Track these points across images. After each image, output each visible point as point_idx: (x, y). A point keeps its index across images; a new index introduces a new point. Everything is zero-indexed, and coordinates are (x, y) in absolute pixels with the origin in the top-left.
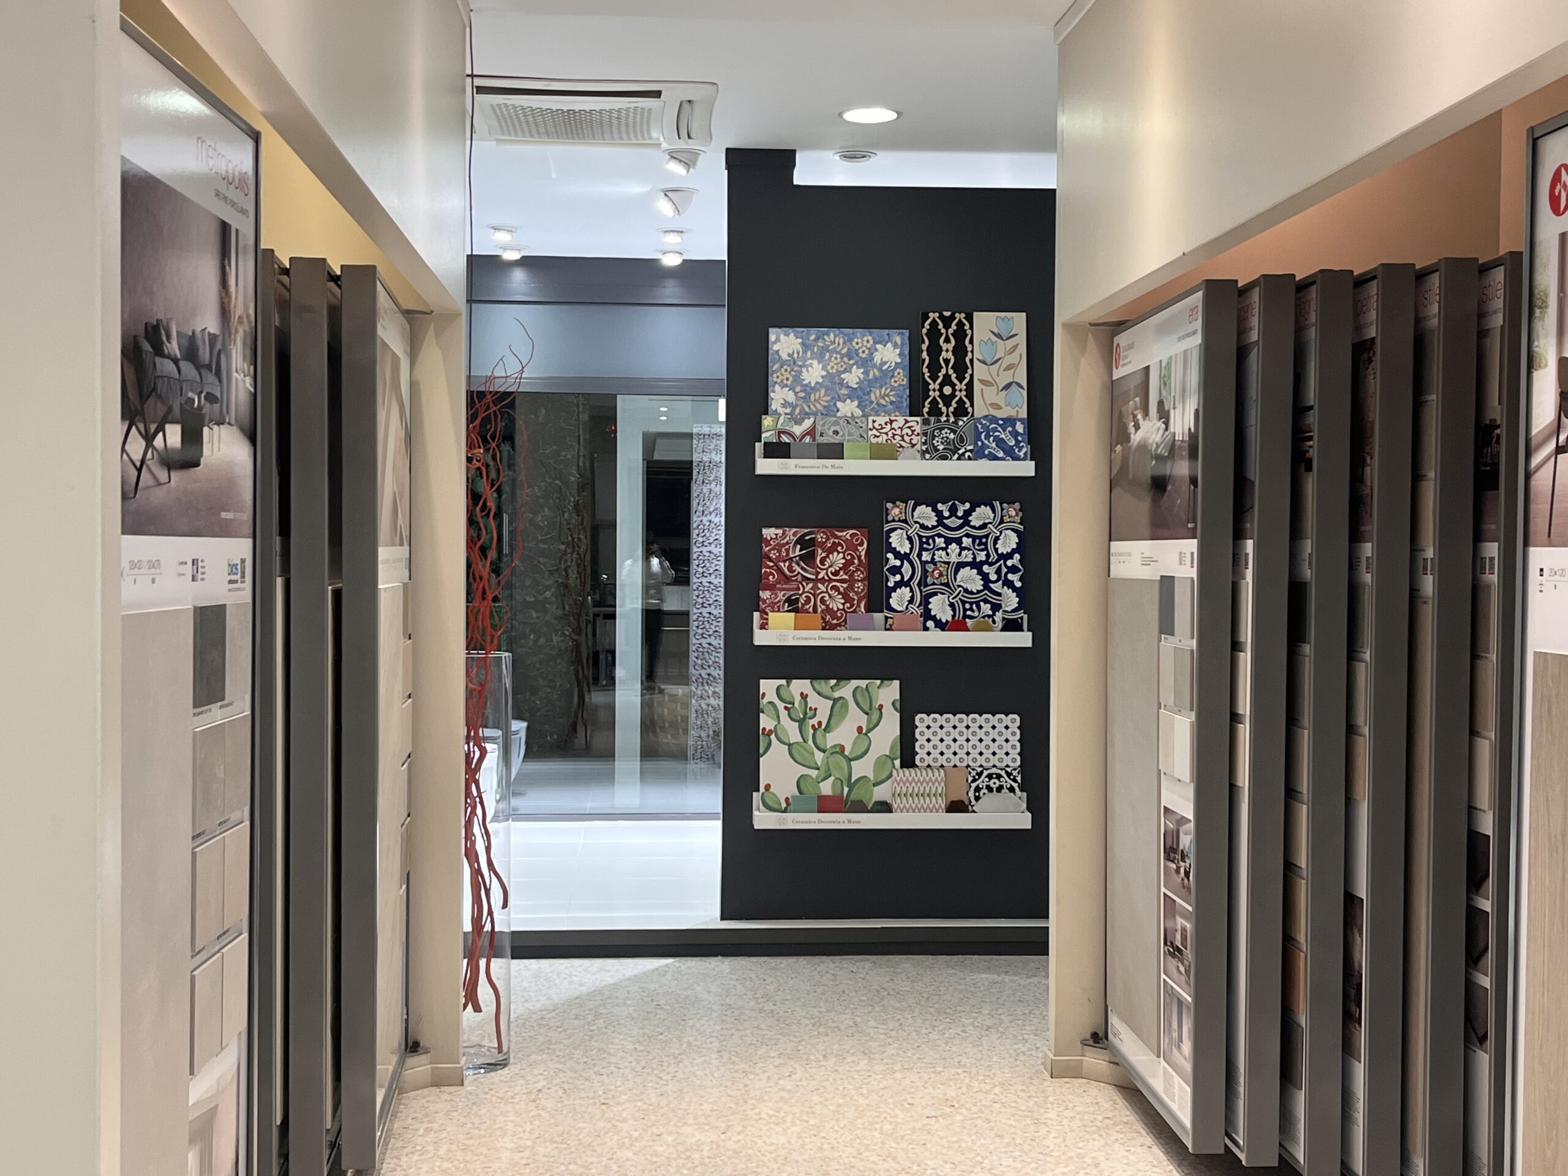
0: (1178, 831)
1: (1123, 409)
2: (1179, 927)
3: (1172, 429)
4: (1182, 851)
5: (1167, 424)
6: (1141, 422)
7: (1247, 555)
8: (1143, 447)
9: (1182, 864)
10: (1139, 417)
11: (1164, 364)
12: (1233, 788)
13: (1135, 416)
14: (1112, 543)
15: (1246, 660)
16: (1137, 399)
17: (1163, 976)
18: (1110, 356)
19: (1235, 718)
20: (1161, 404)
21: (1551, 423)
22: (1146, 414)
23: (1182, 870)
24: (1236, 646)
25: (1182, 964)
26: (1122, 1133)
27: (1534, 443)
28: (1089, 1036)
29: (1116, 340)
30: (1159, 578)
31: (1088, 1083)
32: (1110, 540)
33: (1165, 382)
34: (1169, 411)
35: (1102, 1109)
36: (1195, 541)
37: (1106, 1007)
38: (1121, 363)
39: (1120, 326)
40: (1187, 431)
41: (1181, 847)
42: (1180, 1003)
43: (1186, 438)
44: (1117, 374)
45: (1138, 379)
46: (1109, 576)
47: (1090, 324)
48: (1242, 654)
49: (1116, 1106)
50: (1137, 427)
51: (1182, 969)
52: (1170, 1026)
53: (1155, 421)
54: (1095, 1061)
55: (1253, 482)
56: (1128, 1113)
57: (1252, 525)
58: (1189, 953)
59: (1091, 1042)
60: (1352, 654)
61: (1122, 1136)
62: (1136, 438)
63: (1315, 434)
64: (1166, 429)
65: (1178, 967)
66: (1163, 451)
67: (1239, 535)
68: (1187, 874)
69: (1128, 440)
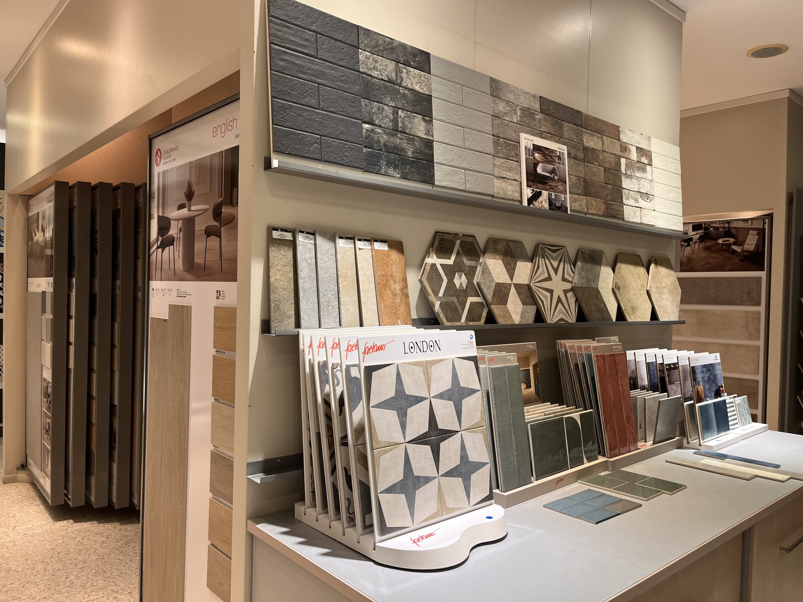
0: (47, 386)
1: (31, 228)
2: (48, 421)
3: (45, 236)
4: (49, 394)
5: (44, 234)
6: (37, 233)
7: (73, 283)
8: (37, 242)
9: (48, 399)
10: (36, 231)
11: (43, 211)
12: (68, 370)
13: (35, 231)
14: (29, 279)
15: (73, 322)
16: (36, 224)
17: (43, 441)
18: (27, 208)
19: (69, 344)
20: (42, 226)
21: (156, 238)
22: (38, 230)
23: (49, 401)
24: (69, 317)
25: (49, 436)
26: (28, 501)
27: (151, 244)
28: (20, 466)
29: (30, 202)
30: (41, 292)
31: (19, 484)
32: (28, 278)
33: (43, 218)
34: (45, 229)
35: (22, 493)
36: (52, 278)
37: (26, 455)
38: (31, 210)
39: (31, 197)
40: (50, 237)
41: (48, 393)
42: (48, 450)
43: (50, 240)
44: (30, 214)
45: (35, 217)
46: (27, 291)
47: (19, 195)
48: (71, 320)
49: (29, 491)
50: (35, 235)
51: (48, 438)
52: (45, 459)
53: (41, 233)
54: (22, 475)
55: (75, 257)
56: (33, 493)
57: (75, 273)
58: (50, 432)
59: (20, 468)
60: (113, 319)
61: (28, 503)
62: (35, 239)
63: (98, 241)
64: (44, 236)
65: (47, 437)
66: (43, 244)
67: (70, 276)
68: (50, 402)
69: (33, 239)
